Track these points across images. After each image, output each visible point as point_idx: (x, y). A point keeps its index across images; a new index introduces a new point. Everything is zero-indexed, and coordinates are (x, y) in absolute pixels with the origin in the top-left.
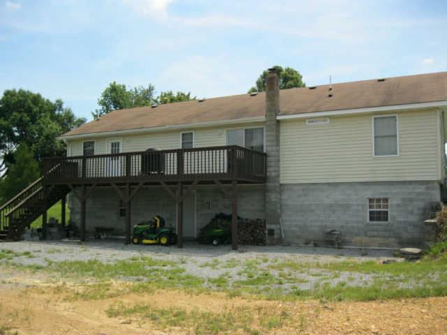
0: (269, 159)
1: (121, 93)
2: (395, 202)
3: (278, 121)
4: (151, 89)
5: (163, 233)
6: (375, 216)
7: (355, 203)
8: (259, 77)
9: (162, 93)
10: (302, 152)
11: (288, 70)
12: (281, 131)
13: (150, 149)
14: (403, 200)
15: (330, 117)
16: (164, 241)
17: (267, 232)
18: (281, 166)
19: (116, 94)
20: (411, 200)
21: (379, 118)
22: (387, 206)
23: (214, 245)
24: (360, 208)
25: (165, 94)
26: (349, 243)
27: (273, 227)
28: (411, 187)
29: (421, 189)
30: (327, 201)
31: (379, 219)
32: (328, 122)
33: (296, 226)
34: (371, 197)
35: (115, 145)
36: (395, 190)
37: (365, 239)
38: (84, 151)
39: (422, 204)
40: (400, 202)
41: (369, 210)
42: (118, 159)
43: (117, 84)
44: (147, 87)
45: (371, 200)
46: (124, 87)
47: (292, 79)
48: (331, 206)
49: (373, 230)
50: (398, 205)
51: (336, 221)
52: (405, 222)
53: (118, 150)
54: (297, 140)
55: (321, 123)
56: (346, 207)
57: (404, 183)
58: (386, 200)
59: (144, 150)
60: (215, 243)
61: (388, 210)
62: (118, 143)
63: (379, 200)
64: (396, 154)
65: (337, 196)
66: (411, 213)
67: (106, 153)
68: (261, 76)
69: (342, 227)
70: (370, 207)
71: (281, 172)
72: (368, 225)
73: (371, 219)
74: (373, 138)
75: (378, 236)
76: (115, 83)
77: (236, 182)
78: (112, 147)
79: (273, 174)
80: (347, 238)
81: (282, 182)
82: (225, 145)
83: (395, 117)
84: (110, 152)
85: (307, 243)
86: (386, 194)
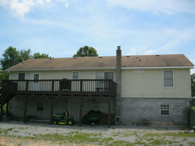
0: (117, 86)
1: (14, 51)
2: (172, 107)
3: (121, 70)
4: (29, 51)
5: (69, 119)
6: (163, 112)
7: (155, 106)
8: (78, 50)
9: (35, 53)
10: (132, 84)
11: (91, 48)
12: (122, 74)
13: (65, 79)
14: (176, 106)
15: (145, 69)
16: (70, 123)
17: (116, 119)
18: (122, 89)
19: (12, 52)
20: (179, 106)
21: (165, 71)
22: (169, 108)
23: (93, 125)
24: (157, 109)
25: (37, 54)
26: (152, 124)
27: (118, 117)
28: (179, 100)
29: (183, 101)
30: (143, 106)
31: (165, 114)
32: (143, 71)
33: (128, 116)
34: (162, 104)
35: (37, 76)
36: (172, 101)
37: (159, 122)
38: (19, 77)
39: (183, 108)
40: (174, 107)
41: (161, 110)
42: (38, 82)
43: (12, 47)
44: (27, 50)
45: (162, 106)
46: (15, 49)
47: (93, 52)
48: (144, 108)
49: (163, 118)
50: (173, 108)
51: (147, 115)
52: (176, 115)
53: (38, 78)
54: (129, 78)
55: (141, 72)
56: (151, 108)
57: (175, 99)
58: (168, 106)
59: (61, 79)
60: (93, 124)
61: (169, 110)
62: (38, 75)
63: (165, 106)
64: (173, 86)
65: (147, 104)
66: (179, 111)
67: (31, 79)
68: (79, 50)
69: (149, 117)
70: (161, 108)
71: (122, 92)
72: (160, 116)
73: (162, 114)
74: (163, 79)
75: (165, 121)
76: (11, 46)
77: (110, 96)
78: (35, 76)
79: (119, 93)
80: (152, 122)
81: (122, 97)
82: (95, 79)
83: (172, 71)
84: (33, 79)
85: (133, 124)
86: (168, 103)
